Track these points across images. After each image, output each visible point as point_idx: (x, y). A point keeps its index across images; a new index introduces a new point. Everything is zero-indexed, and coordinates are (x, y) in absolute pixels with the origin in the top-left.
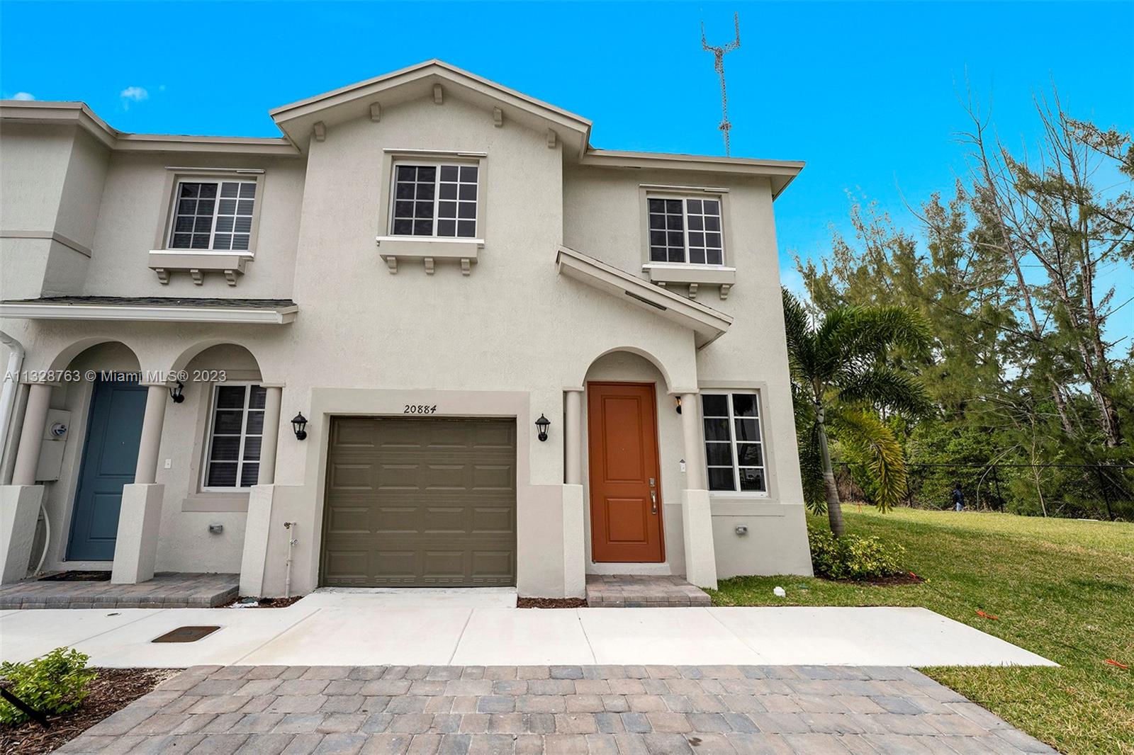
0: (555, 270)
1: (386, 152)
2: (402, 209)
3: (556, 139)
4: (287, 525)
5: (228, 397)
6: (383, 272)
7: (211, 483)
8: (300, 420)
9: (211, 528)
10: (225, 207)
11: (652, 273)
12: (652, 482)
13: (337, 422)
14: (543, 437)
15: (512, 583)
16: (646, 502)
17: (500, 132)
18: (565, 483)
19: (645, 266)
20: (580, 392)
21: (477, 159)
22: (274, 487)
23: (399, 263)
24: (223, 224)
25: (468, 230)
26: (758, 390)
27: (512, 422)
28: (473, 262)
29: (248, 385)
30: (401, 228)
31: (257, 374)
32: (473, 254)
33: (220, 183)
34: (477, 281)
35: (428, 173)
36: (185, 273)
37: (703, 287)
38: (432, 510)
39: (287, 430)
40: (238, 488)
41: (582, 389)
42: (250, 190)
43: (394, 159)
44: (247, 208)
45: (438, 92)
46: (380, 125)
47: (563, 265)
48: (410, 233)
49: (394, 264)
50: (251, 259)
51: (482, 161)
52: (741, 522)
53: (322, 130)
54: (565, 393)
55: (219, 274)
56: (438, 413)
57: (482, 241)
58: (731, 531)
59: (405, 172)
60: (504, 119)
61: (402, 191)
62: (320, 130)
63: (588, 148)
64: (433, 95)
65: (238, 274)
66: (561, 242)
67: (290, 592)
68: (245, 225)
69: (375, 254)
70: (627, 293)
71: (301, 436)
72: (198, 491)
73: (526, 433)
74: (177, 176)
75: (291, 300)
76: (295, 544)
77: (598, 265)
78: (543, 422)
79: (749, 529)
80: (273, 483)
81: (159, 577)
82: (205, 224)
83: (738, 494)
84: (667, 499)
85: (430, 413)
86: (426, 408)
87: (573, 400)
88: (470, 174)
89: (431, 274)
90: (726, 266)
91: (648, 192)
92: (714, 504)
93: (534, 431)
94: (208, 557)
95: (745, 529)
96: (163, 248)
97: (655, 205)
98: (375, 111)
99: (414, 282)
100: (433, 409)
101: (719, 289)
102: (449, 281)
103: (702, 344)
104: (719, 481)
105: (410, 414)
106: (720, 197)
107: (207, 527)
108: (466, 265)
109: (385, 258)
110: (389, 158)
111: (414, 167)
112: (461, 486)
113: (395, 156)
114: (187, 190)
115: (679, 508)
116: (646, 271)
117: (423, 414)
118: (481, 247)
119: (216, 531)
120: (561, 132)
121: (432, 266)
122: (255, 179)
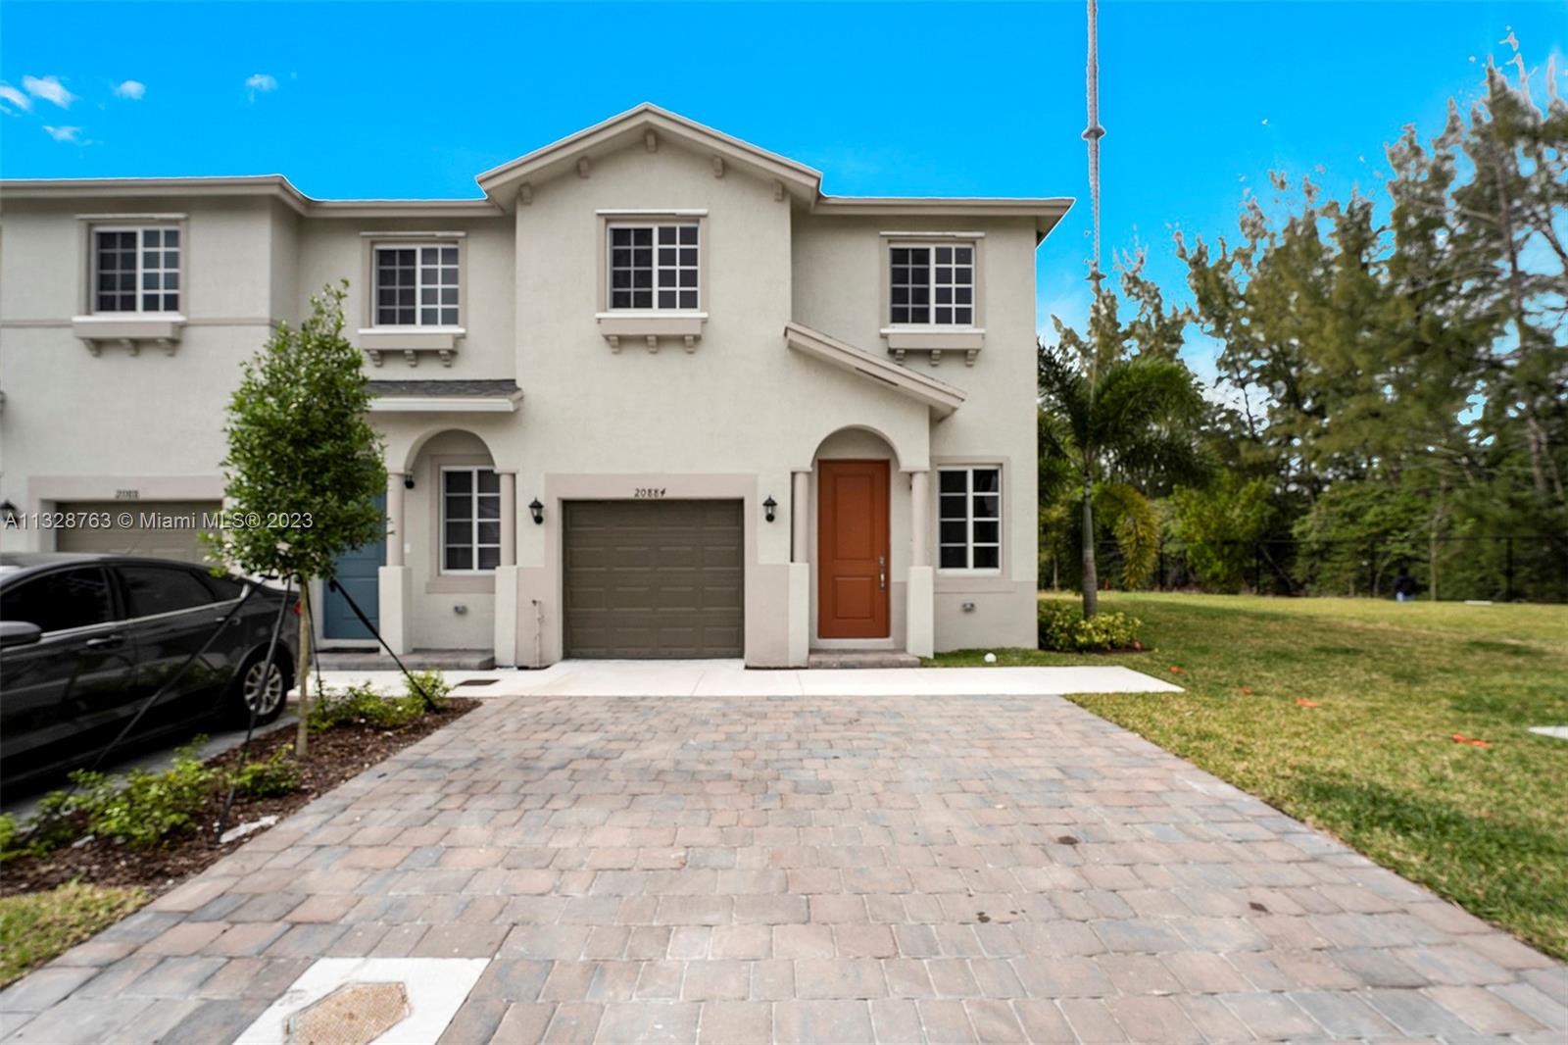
0: (783, 345)
1: (599, 215)
2: (619, 279)
3: (783, 190)
4: (534, 602)
5: (457, 483)
6: (605, 350)
7: (450, 566)
8: (536, 505)
9: (456, 609)
10: (429, 276)
11: (891, 339)
12: (882, 561)
13: (568, 505)
14: (770, 518)
15: (741, 655)
16: (875, 579)
17: (721, 183)
18: (792, 560)
19: (884, 331)
20: (808, 473)
21: (696, 218)
22: (518, 569)
23: (621, 342)
24: (429, 296)
25: (689, 301)
26: (1001, 465)
27: (739, 503)
28: (697, 339)
29: (474, 470)
30: (619, 301)
31: (488, 458)
32: (697, 332)
33: (419, 249)
34: (703, 357)
35: (644, 236)
36: (398, 354)
37: (947, 354)
38: (664, 589)
39: (525, 514)
40: (475, 571)
41: (810, 469)
42: (451, 255)
43: (608, 221)
44: (451, 276)
45: (651, 140)
46: (590, 181)
47: (790, 341)
48: (629, 306)
49: (616, 343)
50: (463, 336)
51: (702, 220)
52: (968, 599)
53: (528, 191)
54: (793, 474)
55: (434, 354)
56: (668, 495)
57: (705, 315)
58: (958, 608)
59: (619, 236)
60: (725, 168)
61: (619, 258)
62: (526, 192)
63: (819, 197)
64: (644, 142)
65: (453, 353)
66: (789, 317)
67: (541, 662)
68: (451, 296)
69: (594, 333)
70: (858, 369)
71: (539, 520)
72: (439, 574)
73: (754, 514)
74: (373, 243)
75: (514, 381)
76: (541, 620)
77: (827, 341)
78: (770, 504)
79: (977, 605)
80: (515, 563)
81: (416, 651)
82: (409, 297)
83: (970, 571)
84: (895, 578)
85: (660, 496)
86: (656, 491)
87: (801, 480)
88: (690, 235)
89: (654, 353)
90: (976, 327)
91: (890, 242)
92: (937, 582)
93: (762, 512)
94: (457, 634)
95: (972, 605)
96: (371, 326)
97: (898, 256)
98: (584, 166)
99: (638, 361)
100: (663, 492)
101: (965, 356)
102: (673, 360)
103: (938, 418)
104: (951, 558)
105: (640, 497)
106: (974, 243)
107: (451, 607)
108: (688, 343)
109: (607, 338)
110: (602, 221)
111: (629, 230)
112: (691, 566)
113: (609, 218)
114: (385, 257)
115: (904, 585)
116: (884, 337)
117: (653, 497)
118: (704, 321)
119: (460, 611)
120: (789, 184)
121: (654, 344)
122: (456, 243)
